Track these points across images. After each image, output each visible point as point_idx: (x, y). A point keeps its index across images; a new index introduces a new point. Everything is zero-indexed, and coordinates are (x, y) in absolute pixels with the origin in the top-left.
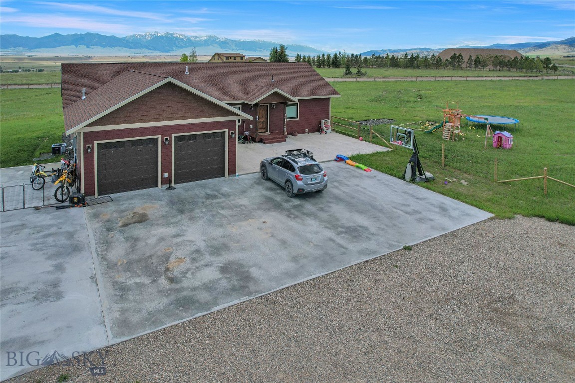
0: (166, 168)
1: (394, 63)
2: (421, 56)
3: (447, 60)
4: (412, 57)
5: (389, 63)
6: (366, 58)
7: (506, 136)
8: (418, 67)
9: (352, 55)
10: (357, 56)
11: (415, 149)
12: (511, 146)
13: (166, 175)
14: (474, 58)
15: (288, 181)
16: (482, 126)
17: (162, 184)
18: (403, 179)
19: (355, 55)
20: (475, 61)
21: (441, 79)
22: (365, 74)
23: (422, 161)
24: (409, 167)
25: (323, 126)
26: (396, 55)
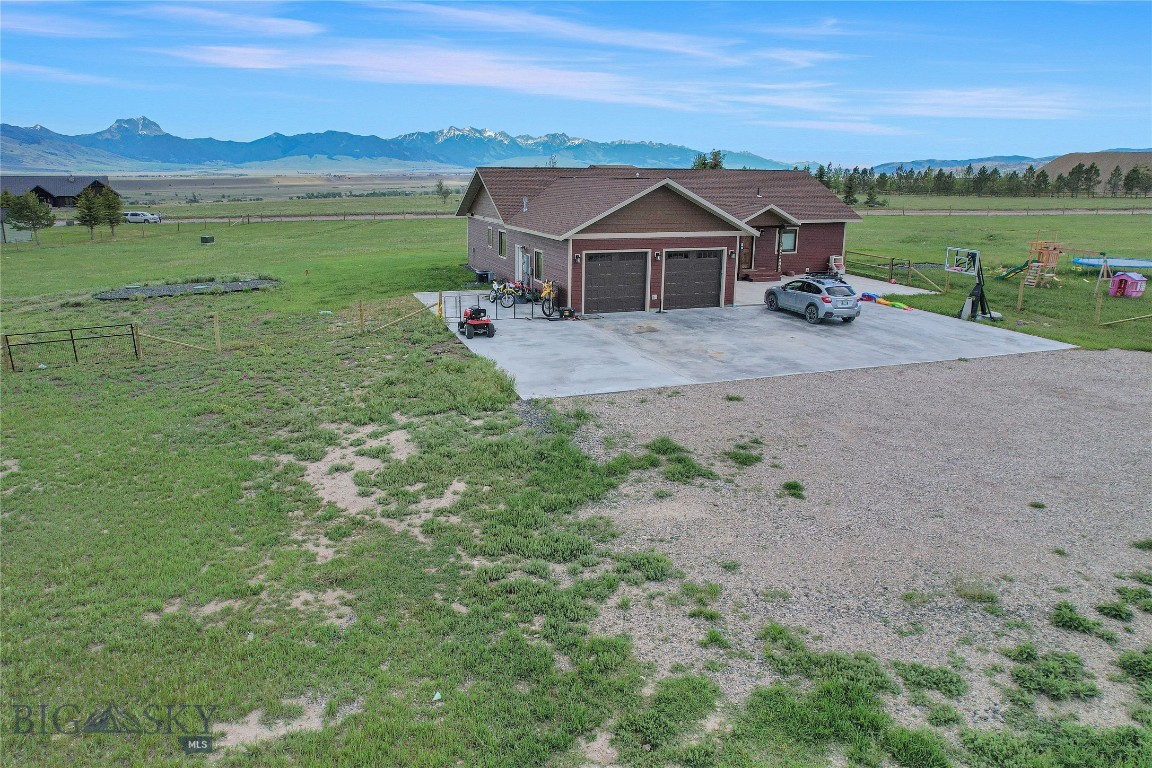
0: (655, 289)
1: (942, 184)
2: (1002, 173)
3: (1060, 177)
4: (983, 171)
5: (931, 185)
6: (883, 176)
7: (1133, 279)
8: (994, 193)
9: (856, 170)
10: (865, 171)
11: (979, 279)
12: (1140, 294)
13: (655, 297)
14: (1125, 172)
15: (811, 304)
16: (1094, 273)
17: (651, 307)
18: (959, 316)
19: (860, 170)
20: (1127, 178)
21: (1041, 213)
22: (882, 205)
23: (988, 296)
24: (969, 303)
25: (832, 264)
26: (946, 170)
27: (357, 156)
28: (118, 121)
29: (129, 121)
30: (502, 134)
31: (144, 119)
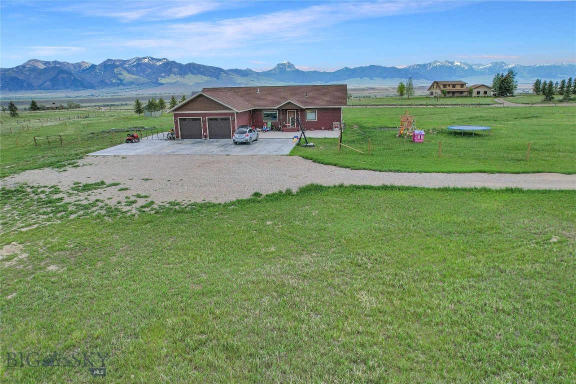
0: (205, 131)
7: (416, 134)
12: (421, 141)
13: (205, 134)
17: (204, 138)
27: (384, 78)
28: (278, 65)
29: (283, 64)
30: (465, 64)
31: (289, 63)
